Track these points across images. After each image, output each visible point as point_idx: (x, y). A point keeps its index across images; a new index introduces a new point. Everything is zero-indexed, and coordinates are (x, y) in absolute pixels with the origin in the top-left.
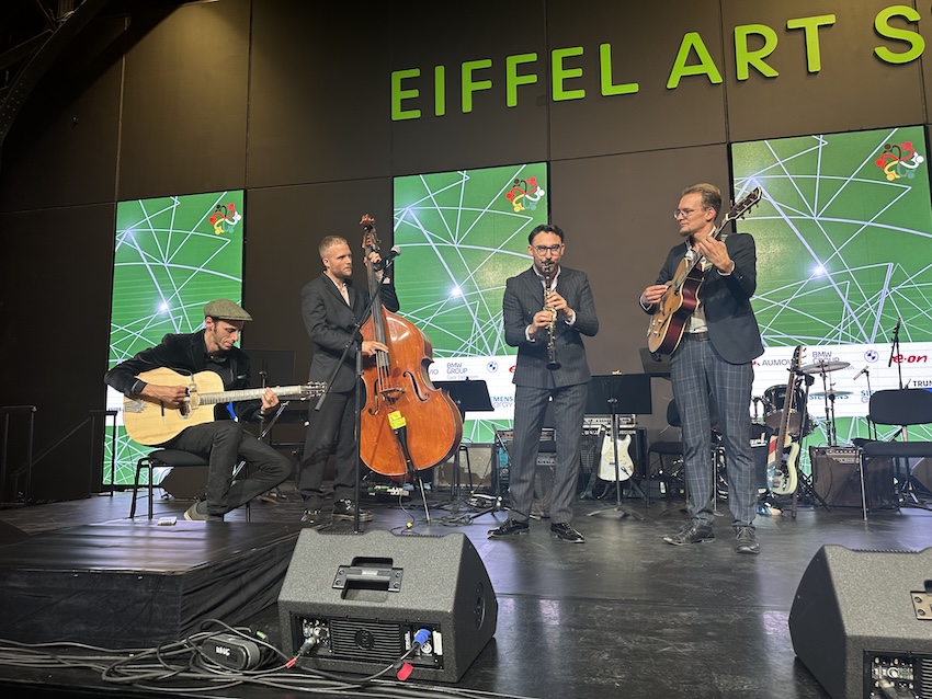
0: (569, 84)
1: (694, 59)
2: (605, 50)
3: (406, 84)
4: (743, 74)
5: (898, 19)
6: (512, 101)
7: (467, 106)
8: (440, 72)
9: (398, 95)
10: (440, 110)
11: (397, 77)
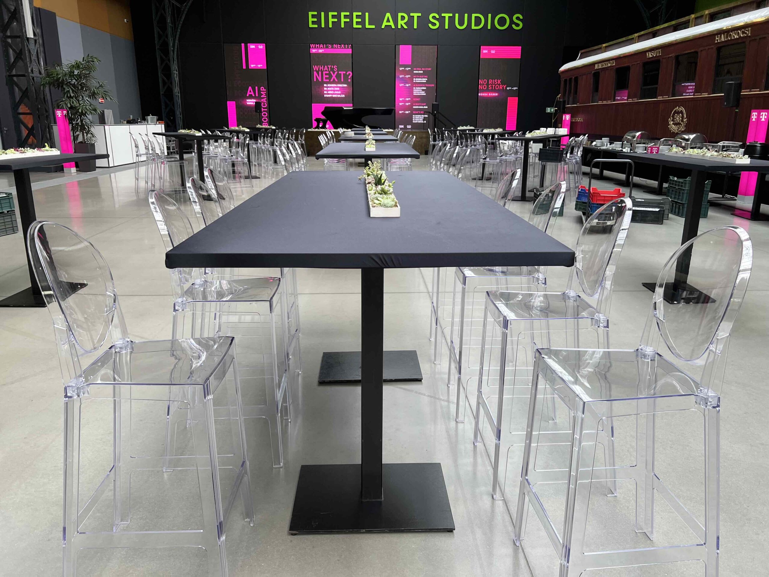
0: (358, 23)
1: (388, 21)
2: (367, 14)
3: (313, 16)
4: (399, 27)
5: (434, 17)
6: (343, 26)
7: (330, 26)
8: (323, 14)
9: (311, 20)
10: (323, 26)
11: (310, 14)
